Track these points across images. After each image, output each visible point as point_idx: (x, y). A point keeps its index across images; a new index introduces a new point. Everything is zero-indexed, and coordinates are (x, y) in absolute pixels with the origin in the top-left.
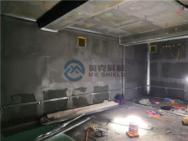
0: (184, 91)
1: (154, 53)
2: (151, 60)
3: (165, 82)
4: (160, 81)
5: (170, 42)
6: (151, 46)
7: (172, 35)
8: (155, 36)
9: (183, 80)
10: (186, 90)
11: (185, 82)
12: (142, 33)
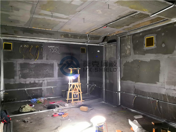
0: (42, 89)
1: (9, 51)
2: (4, 60)
3: (24, 83)
4: (17, 82)
5: (28, 42)
6: (4, 43)
7: (67, 39)
8: (51, 36)
9: (41, 79)
10: (44, 88)
11: (43, 81)
12: (35, 28)
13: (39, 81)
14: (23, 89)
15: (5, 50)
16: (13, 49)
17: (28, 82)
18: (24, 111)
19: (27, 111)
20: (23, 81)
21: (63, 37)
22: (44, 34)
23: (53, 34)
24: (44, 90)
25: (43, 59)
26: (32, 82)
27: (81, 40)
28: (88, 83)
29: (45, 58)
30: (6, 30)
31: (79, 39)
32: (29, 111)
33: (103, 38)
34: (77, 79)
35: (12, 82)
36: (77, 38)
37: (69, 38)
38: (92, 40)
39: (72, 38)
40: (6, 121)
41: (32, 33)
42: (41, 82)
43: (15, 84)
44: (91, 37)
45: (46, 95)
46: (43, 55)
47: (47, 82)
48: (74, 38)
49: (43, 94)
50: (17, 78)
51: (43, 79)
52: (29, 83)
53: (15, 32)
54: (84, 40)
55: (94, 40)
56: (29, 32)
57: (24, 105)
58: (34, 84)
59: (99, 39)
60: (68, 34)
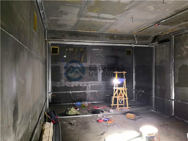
0: (86, 93)
1: (56, 55)
2: (52, 63)
3: (69, 86)
4: (63, 85)
5: (73, 46)
6: (52, 47)
7: (113, 41)
8: (96, 38)
9: (85, 83)
10: (88, 91)
11: (87, 84)
12: (81, 31)
13: (83, 84)
14: (68, 92)
15: (53, 54)
16: (60, 53)
17: (72, 86)
18: (70, 114)
19: (73, 114)
20: (68, 84)
21: (108, 39)
22: (89, 36)
23: (99, 36)
24: (88, 94)
25: (88, 62)
26: (76, 85)
27: (128, 41)
28: (134, 88)
29: (89, 61)
30: (55, 35)
31: (126, 40)
32: (75, 114)
33: (153, 38)
34: (123, 83)
35: (58, 85)
36: (124, 40)
37: (115, 39)
38: (140, 40)
39: (118, 39)
40: (54, 122)
41: (78, 37)
42: (85, 85)
43: (61, 87)
44: (139, 38)
45: (90, 99)
46: (88, 59)
47: (91, 86)
48: (120, 39)
49: (87, 98)
50: (63, 81)
51: (87, 83)
52: (74, 86)
53: (62, 36)
54: (131, 41)
55: (142, 40)
56: (75, 36)
57: (69, 108)
58: (78, 88)
59: (148, 40)
60: (114, 36)
